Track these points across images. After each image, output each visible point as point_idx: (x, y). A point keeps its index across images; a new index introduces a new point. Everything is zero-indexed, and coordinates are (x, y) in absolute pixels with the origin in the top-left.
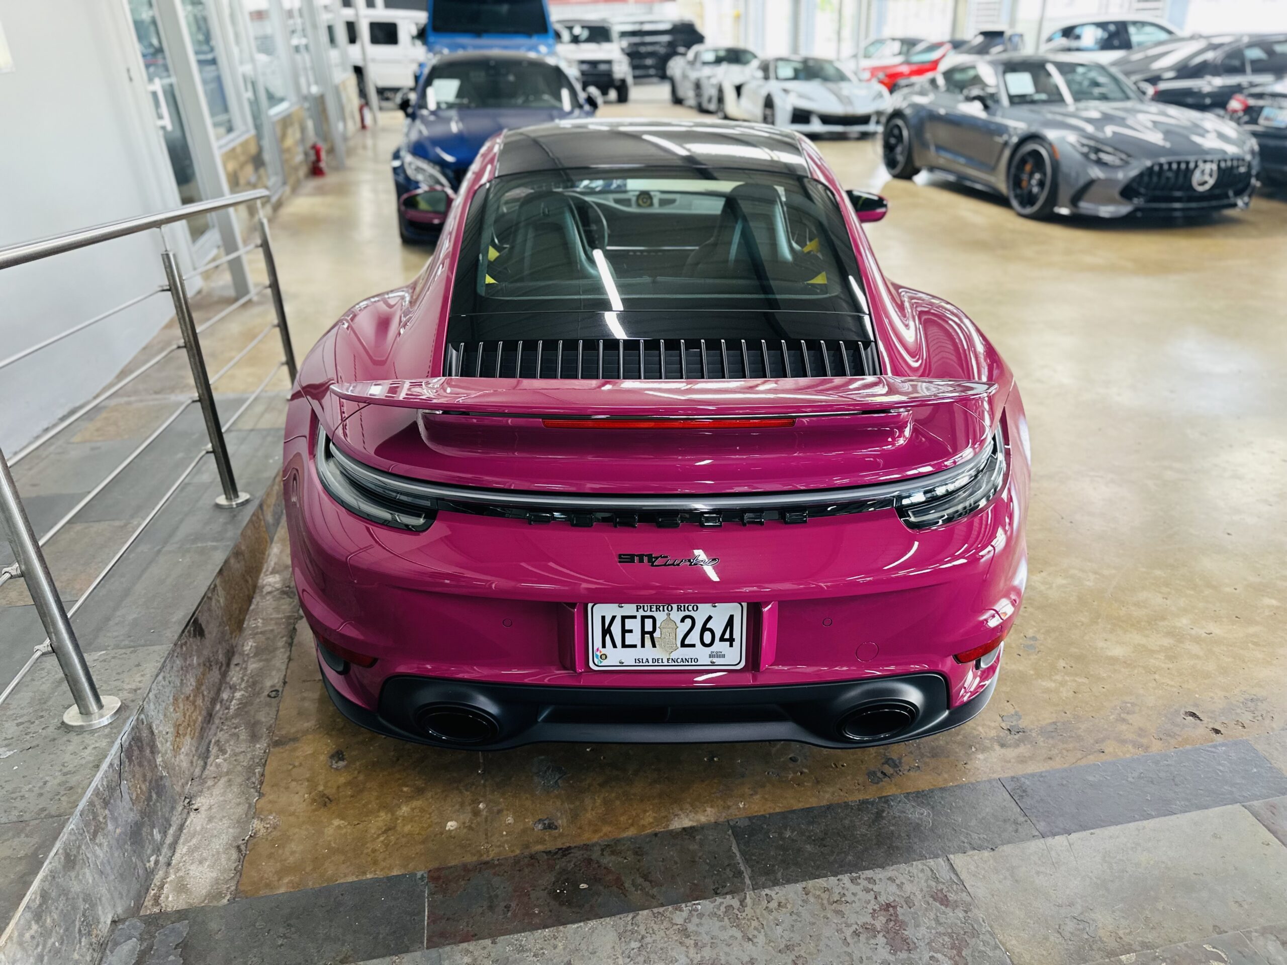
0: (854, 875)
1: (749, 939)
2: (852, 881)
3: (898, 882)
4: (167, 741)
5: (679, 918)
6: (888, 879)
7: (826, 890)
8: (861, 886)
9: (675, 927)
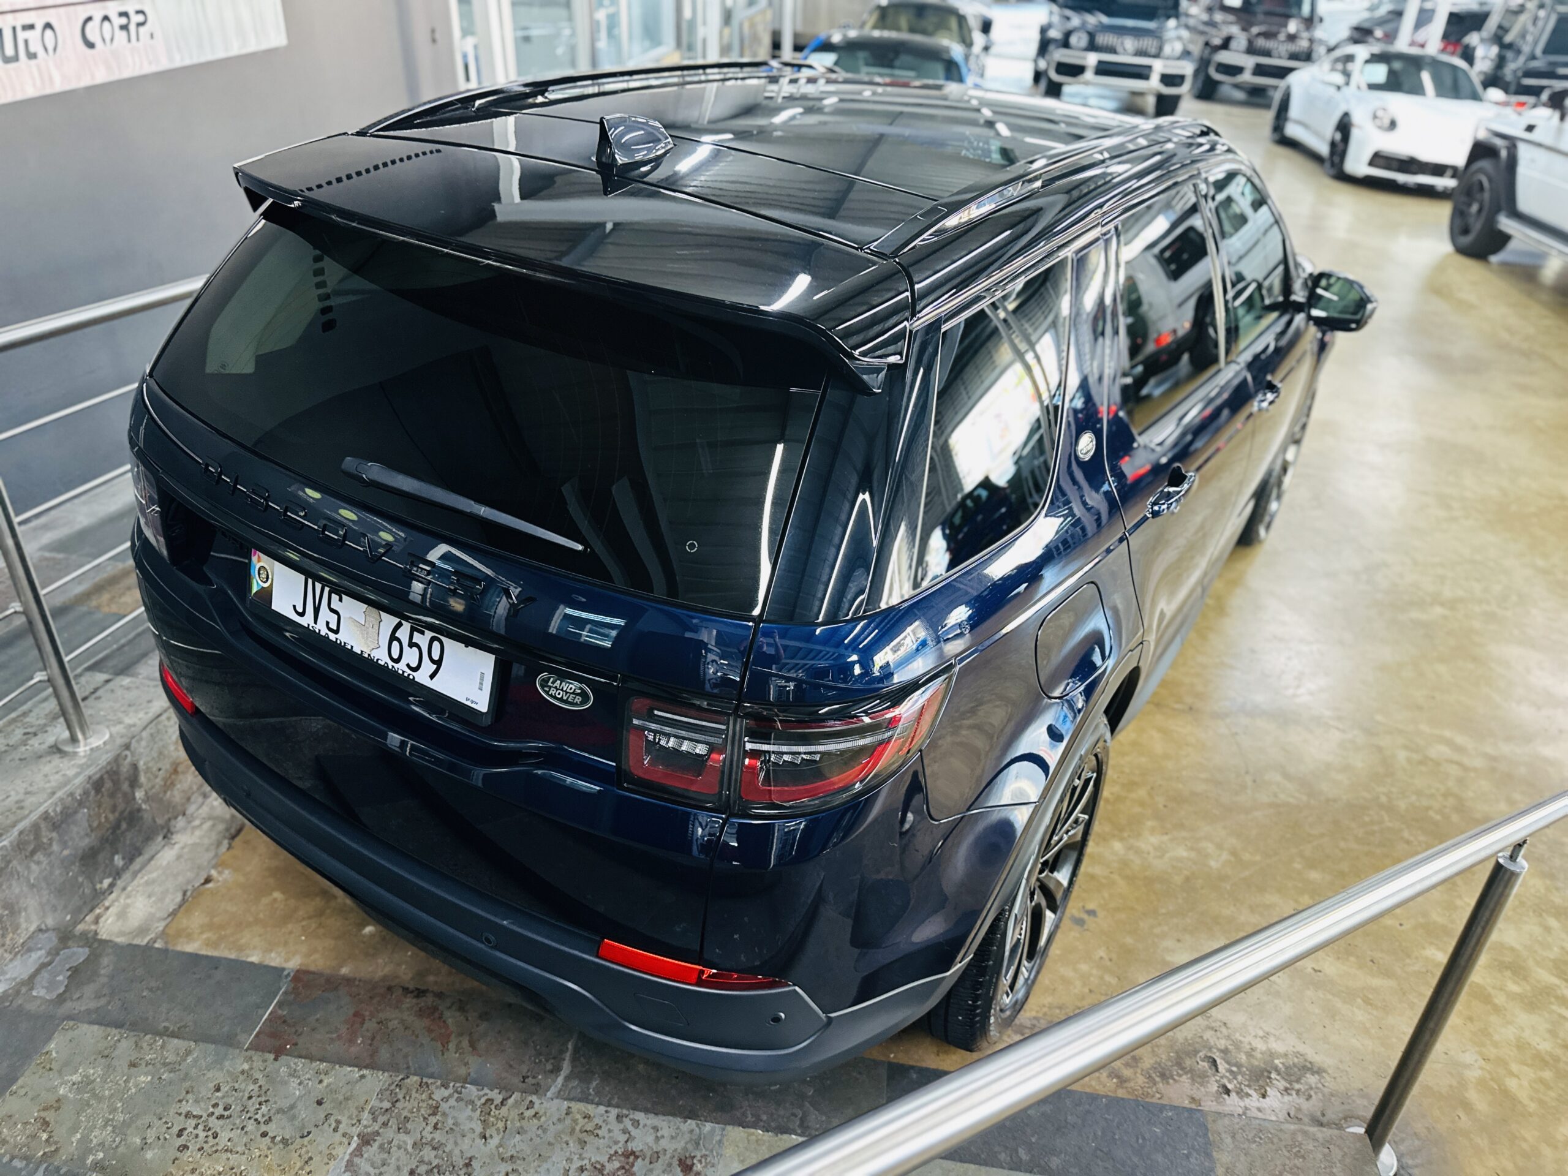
0: (625, 1112)
1: (485, 1138)
2: (618, 1116)
3: (659, 1134)
5: (439, 1094)
6: (652, 1128)
7: (587, 1117)
8: (621, 1126)
9: (431, 1102)
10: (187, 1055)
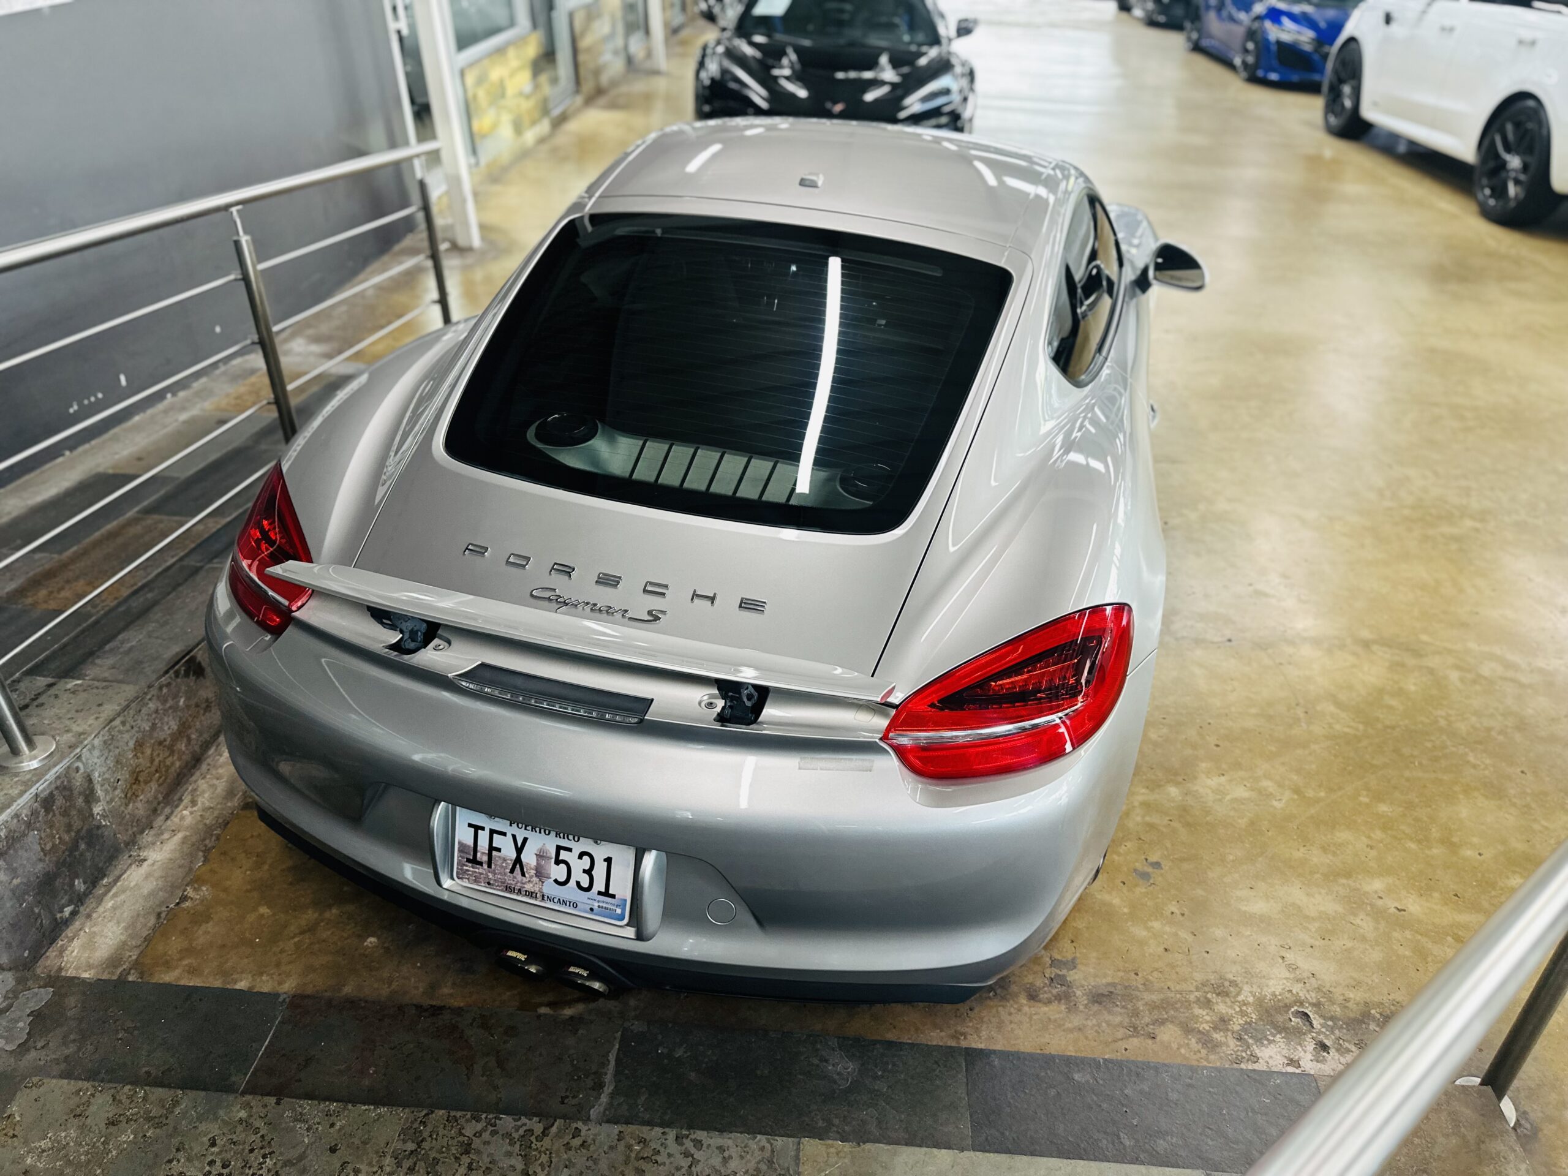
0: (685, 1132)
2: (677, 1138)
3: (726, 1154)
4: (115, 788)
5: (471, 1128)
6: (717, 1148)
8: (682, 1149)
10: (174, 1106)
